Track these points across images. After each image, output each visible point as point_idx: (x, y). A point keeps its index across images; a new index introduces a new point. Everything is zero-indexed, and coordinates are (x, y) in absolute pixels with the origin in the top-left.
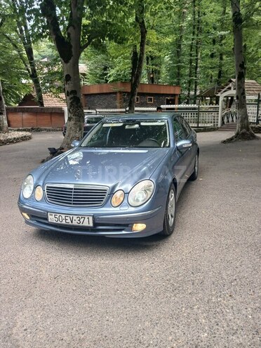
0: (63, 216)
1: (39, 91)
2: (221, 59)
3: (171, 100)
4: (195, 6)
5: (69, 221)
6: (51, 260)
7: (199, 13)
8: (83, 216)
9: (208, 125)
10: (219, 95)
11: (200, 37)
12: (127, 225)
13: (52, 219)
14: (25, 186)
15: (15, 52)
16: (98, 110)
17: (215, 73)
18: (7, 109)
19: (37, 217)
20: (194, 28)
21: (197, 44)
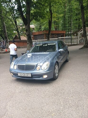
0: (22, 74)
1: (19, 35)
2: (79, 20)
3: (62, 35)
4: (69, 3)
5: (24, 75)
6: (19, 87)
7: (71, 5)
8: (28, 74)
9: (75, 43)
10: (78, 33)
11: (72, 13)
12: (41, 76)
13: (19, 75)
14: (11, 65)
15: (11, 23)
16: (38, 40)
17: (77, 26)
18: (9, 41)
19: (15, 74)
20: (69, 11)
21: (71, 16)
